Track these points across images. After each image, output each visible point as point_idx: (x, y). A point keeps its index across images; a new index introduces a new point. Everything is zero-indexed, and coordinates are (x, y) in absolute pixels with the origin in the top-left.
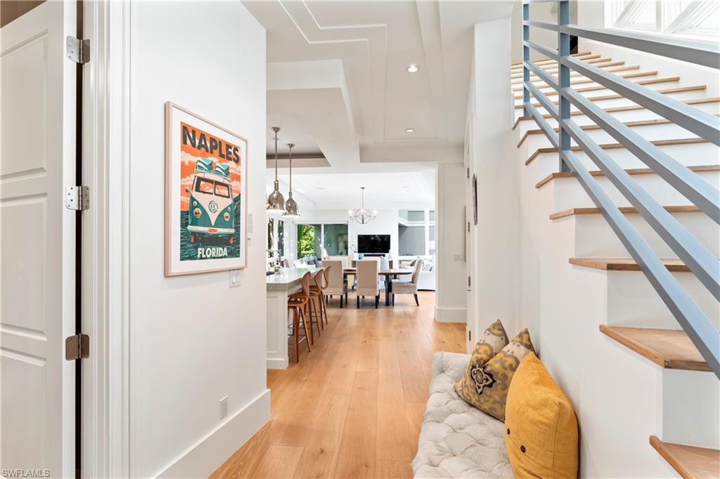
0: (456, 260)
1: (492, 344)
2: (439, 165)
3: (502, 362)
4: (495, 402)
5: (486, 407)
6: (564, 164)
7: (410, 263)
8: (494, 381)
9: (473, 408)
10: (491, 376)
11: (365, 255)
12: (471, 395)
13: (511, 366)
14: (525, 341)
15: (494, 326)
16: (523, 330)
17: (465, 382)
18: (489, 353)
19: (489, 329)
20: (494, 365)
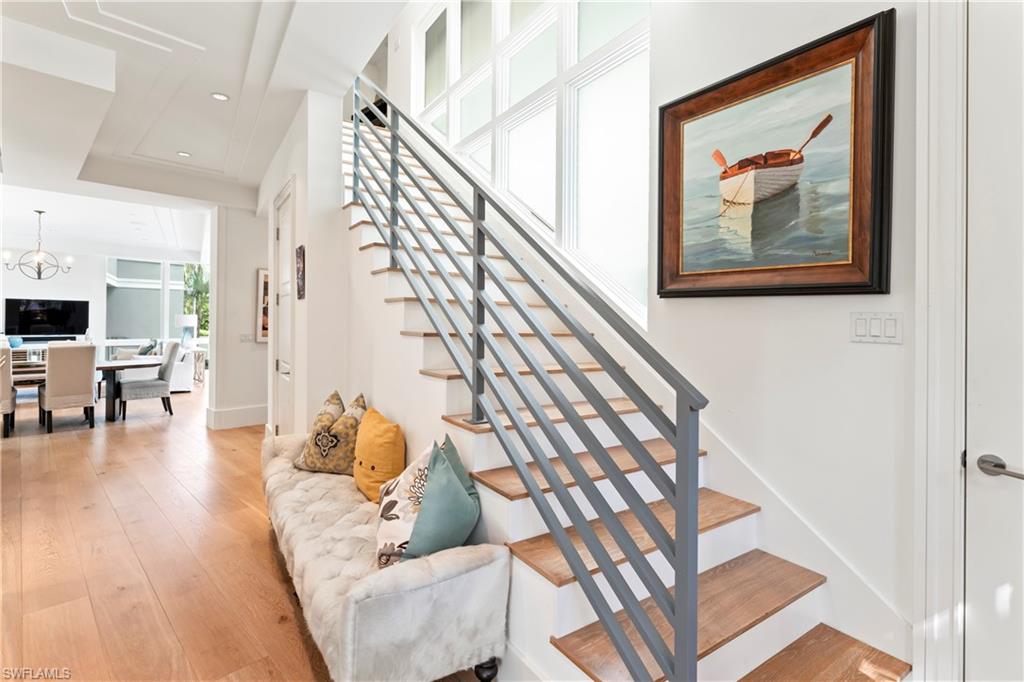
0: (242, 341)
1: (333, 413)
2: (219, 207)
3: (345, 424)
4: (339, 459)
5: (331, 466)
6: (393, 260)
7: (138, 350)
8: (338, 441)
9: (316, 474)
10: (335, 437)
11: (25, 340)
12: (316, 461)
13: (352, 425)
14: (361, 403)
15: (333, 397)
16: (358, 395)
17: (308, 453)
18: (331, 419)
19: (328, 400)
20: (338, 428)
